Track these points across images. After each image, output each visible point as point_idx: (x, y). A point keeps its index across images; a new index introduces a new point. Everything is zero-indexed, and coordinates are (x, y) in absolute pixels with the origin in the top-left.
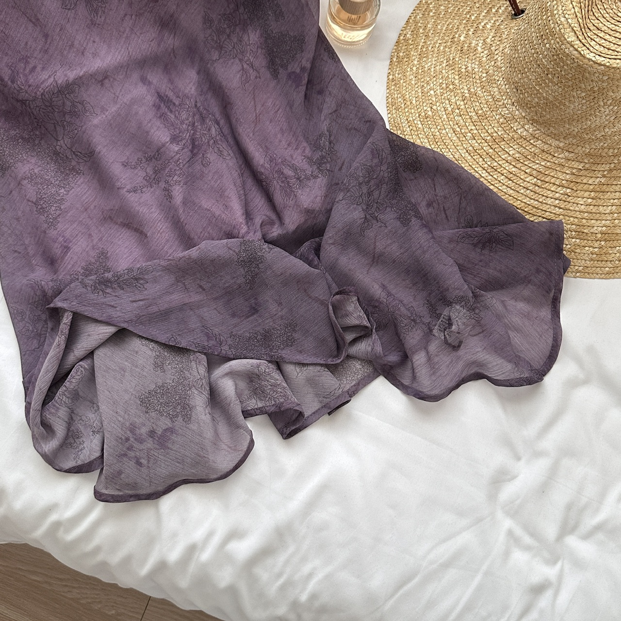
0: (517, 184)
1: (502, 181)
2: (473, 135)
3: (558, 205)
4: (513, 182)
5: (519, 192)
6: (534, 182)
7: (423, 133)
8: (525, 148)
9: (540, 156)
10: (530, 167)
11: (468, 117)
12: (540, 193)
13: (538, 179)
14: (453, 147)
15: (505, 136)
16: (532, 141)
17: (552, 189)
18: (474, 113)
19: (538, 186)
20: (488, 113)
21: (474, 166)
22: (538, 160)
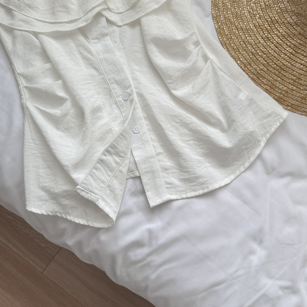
0: (280, 50)
1: (272, 47)
2: (260, 16)
3: (302, 69)
4: (278, 49)
5: (280, 56)
6: (291, 51)
7: (230, 11)
8: (289, 30)
9: (297, 36)
10: (290, 42)
11: (259, 5)
12: (293, 59)
13: (293, 50)
14: (247, 22)
15: (279, 20)
16: (294, 27)
17: (301, 58)
18: (263, 3)
19: (293, 54)
20: (272, 5)
21: (257, 35)
22: (296, 39)
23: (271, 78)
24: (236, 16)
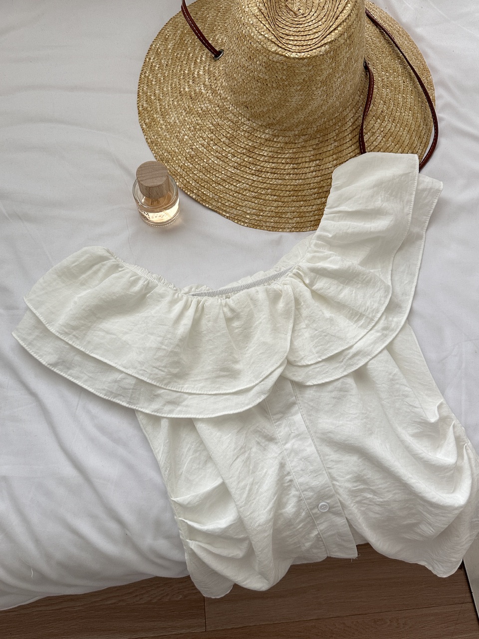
0: (281, 174)
1: (270, 177)
2: (232, 153)
3: (316, 175)
4: (278, 174)
5: (285, 179)
6: (292, 168)
7: (195, 169)
8: (273, 147)
9: (286, 147)
10: (283, 158)
11: (221, 143)
12: (300, 173)
13: (293, 164)
14: (223, 169)
15: (255, 144)
16: (275, 140)
17: (306, 166)
18: (225, 138)
19: (296, 169)
20: (235, 134)
21: (245, 176)
22: (286, 150)
23: (293, 208)
24: (206, 171)
